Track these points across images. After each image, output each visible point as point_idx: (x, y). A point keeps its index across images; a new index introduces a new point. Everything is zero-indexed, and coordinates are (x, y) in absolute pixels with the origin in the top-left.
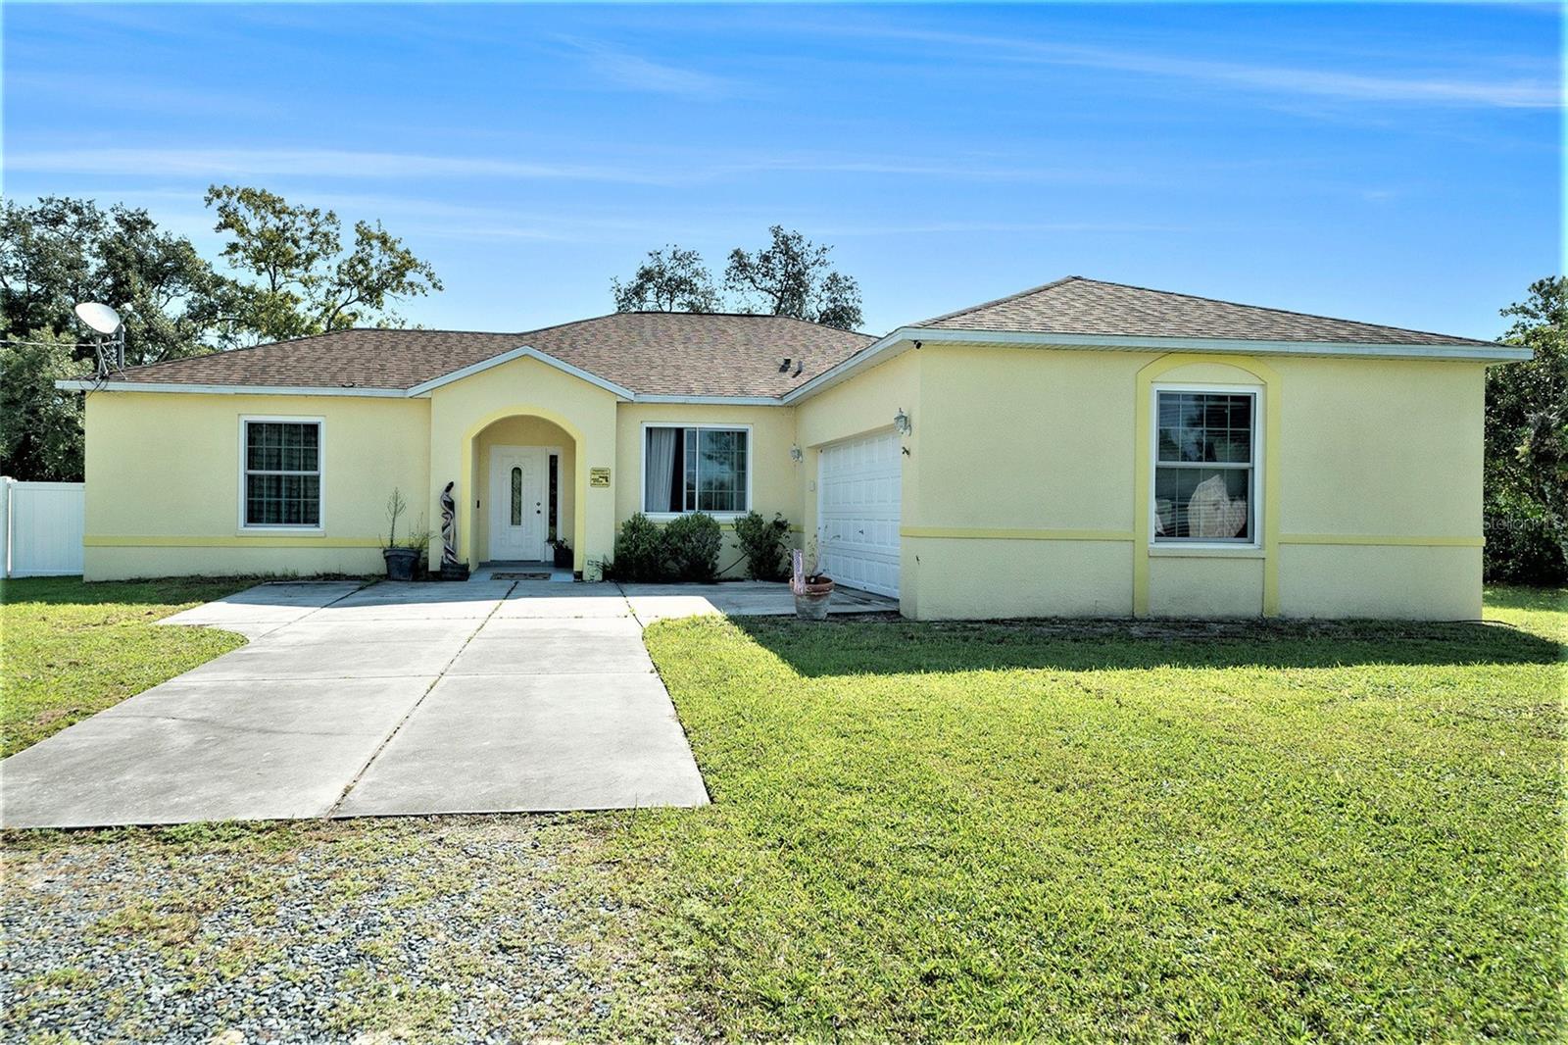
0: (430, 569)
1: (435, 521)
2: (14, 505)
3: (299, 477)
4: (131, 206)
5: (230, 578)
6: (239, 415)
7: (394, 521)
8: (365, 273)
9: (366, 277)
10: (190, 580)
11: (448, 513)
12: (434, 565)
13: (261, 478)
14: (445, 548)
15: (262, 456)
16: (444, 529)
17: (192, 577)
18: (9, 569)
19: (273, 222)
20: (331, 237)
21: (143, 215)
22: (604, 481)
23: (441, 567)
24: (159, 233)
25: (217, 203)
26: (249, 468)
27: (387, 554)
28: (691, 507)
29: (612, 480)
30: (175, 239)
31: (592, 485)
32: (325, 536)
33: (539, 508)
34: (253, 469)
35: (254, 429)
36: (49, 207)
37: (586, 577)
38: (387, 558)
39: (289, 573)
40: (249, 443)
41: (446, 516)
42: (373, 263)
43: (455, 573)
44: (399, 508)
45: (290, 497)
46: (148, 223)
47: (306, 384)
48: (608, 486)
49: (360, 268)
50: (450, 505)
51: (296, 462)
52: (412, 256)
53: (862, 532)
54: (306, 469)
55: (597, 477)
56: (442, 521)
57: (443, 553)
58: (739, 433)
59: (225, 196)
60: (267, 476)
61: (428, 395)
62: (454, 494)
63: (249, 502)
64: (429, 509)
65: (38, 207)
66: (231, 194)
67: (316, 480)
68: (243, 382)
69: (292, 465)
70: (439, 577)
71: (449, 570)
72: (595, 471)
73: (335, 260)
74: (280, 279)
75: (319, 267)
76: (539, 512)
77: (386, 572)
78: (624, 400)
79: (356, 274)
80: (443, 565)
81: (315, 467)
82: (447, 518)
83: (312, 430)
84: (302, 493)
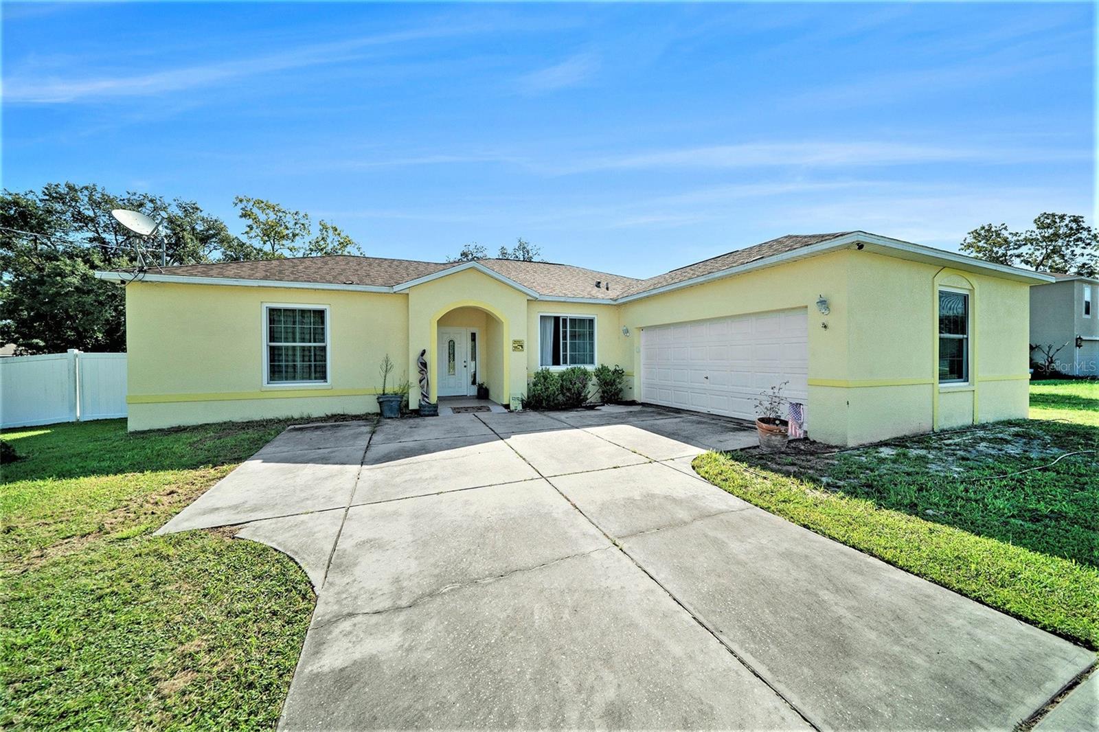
0: (410, 408)
1: (414, 376)
2: (82, 370)
3: (310, 347)
4: (187, 199)
5: (257, 422)
6: (262, 302)
7: (385, 377)
8: (324, 246)
9: (325, 248)
10: (224, 426)
11: (423, 370)
12: (413, 405)
13: (279, 348)
14: (422, 394)
15: (281, 332)
16: (421, 381)
17: (225, 423)
18: (78, 414)
19: (272, 216)
20: (306, 226)
21: (194, 204)
22: (520, 348)
23: (419, 407)
24: (204, 214)
25: (240, 205)
26: (270, 341)
27: (381, 400)
28: (565, 362)
29: (525, 348)
30: (214, 218)
31: (513, 350)
32: (332, 389)
33: (465, 364)
34: (274, 342)
35: (274, 314)
36: (134, 197)
37: (512, 408)
38: (380, 403)
39: (305, 416)
40: (270, 324)
41: (422, 372)
42: (329, 241)
43: (431, 411)
44: (389, 367)
45: (303, 361)
46: (197, 209)
47: (315, 281)
48: (523, 350)
49: (322, 243)
50: (424, 365)
51: (307, 337)
52: (350, 238)
53: (707, 378)
54: (315, 342)
55: (516, 345)
56: (420, 376)
57: (421, 397)
58: (589, 320)
59: (245, 202)
60: (285, 346)
61: (407, 291)
62: (426, 357)
63: (271, 365)
64: (408, 368)
65: (126, 196)
66: (248, 201)
67: (324, 349)
68: (265, 278)
69: (304, 339)
70: (417, 413)
71: (427, 409)
72: (515, 342)
73: (307, 239)
74: (276, 247)
75: (298, 242)
76: (465, 366)
77: (379, 411)
78: (531, 298)
79: (320, 246)
80: (420, 405)
81: (323, 340)
82: (423, 374)
83: (320, 314)
84: (313, 359)
